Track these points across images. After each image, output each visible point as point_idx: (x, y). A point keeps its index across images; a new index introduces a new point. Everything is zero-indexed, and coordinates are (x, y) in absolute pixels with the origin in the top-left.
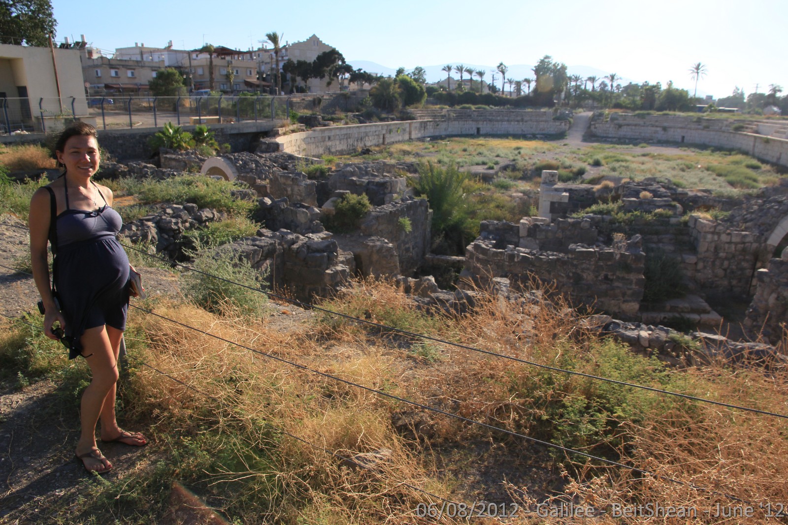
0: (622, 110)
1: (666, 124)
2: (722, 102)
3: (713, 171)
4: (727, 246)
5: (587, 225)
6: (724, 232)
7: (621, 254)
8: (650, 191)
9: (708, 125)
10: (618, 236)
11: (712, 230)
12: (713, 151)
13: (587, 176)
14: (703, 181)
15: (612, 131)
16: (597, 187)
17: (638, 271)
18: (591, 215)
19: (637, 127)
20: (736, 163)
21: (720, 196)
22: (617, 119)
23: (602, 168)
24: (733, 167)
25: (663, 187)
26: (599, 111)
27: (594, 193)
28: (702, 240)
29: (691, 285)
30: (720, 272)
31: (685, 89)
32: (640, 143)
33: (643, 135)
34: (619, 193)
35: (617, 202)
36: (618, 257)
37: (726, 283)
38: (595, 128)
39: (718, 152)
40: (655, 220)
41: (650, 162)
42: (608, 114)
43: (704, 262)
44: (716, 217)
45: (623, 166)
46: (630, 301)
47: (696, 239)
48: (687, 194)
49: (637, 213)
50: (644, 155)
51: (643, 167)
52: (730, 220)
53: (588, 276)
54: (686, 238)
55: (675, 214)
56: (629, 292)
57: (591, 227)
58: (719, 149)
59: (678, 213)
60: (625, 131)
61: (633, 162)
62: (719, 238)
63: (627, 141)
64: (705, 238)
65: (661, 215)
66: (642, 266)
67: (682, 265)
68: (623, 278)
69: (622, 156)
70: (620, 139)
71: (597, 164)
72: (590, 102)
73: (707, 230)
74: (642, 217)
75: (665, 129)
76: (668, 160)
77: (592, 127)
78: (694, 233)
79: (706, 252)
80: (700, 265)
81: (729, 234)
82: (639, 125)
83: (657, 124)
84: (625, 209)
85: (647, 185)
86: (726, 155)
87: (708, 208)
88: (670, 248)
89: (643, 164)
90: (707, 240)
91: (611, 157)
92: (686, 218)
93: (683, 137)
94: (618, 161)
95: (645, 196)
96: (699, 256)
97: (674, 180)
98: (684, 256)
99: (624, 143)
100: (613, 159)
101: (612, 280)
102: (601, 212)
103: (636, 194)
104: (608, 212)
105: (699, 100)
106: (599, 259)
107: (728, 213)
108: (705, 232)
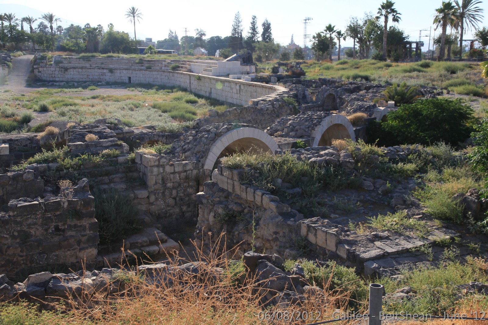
0: (66, 53)
1: (111, 66)
2: (161, 44)
3: (159, 108)
4: (172, 176)
5: (30, 177)
6: (168, 164)
7: (68, 201)
8: (95, 133)
9: (150, 66)
10: (65, 184)
11: (157, 163)
12: (157, 90)
13: (33, 124)
14: (150, 118)
15: (58, 76)
16: (41, 135)
17: (90, 216)
18: (35, 165)
19: (84, 70)
20: (178, 99)
21: (163, 131)
22: (62, 62)
23: (50, 114)
24: (175, 103)
25: (109, 127)
26: (41, 54)
27: (38, 141)
28: (149, 174)
29: (147, 219)
30: (171, 201)
31: (126, 32)
32: (89, 85)
33: (91, 77)
34: (65, 138)
35: (62, 148)
36: (66, 204)
37: (177, 210)
38: (39, 72)
39: (162, 90)
40: (103, 161)
41: (100, 104)
42: (52, 57)
43: (155, 195)
44: (160, 151)
45: (73, 110)
46: (87, 248)
47: (144, 174)
48: (133, 132)
49: (85, 156)
50: (94, 98)
51: (93, 109)
52: (172, 152)
53: (37, 232)
54: (135, 175)
55: (122, 152)
56: (84, 239)
57: (36, 177)
58: (162, 87)
59: (125, 151)
60: (72, 75)
61: (82, 105)
62: (164, 170)
63: (76, 84)
64: (152, 172)
65: (108, 155)
66: (93, 209)
67: (136, 201)
68: (75, 226)
69: (71, 100)
70: (67, 82)
71: (44, 110)
72: (30, 44)
73: (153, 164)
74: (90, 160)
75: (111, 71)
76: (117, 101)
77: (36, 71)
78: (142, 169)
79: (154, 185)
80: (152, 198)
81: (172, 165)
82: (86, 68)
83: (103, 66)
84: (71, 154)
85: (93, 127)
86: (168, 92)
87: (152, 143)
88: (121, 186)
89: (93, 106)
90: (155, 173)
91: (59, 102)
92: (133, 155)
93: (130, 78)
94: (66, 105)
95: (90, 139)
96: (150, 190)
97: (123, 120)
98: (135, 192)
99: (73, 87)
100: (61, 103)
101: (64, 231)
102: (46, 161)
103: (82, 137)
104: (54, 160)
105: (139, 42)
106: (46, 211)
107: (170, 146)
108: (151, 166)
